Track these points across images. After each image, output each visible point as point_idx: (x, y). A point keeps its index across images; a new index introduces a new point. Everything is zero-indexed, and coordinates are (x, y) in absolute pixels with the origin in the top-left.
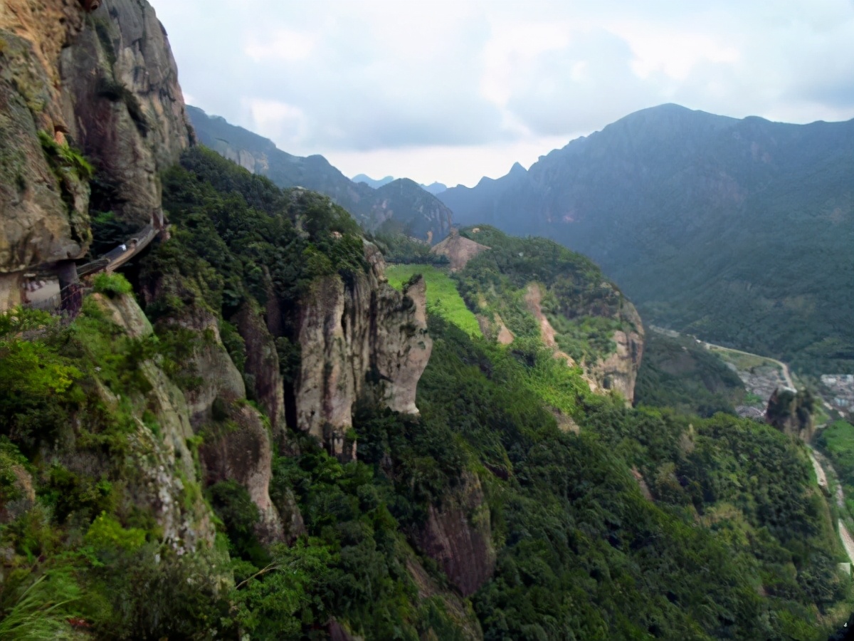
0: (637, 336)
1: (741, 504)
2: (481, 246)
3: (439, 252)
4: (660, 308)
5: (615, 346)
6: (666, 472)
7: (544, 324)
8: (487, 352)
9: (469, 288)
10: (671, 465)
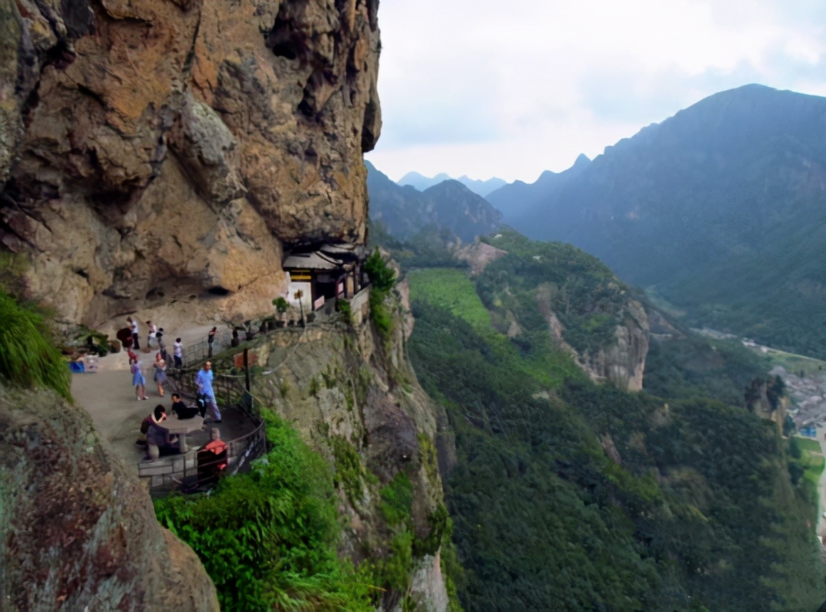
0: (640, 331)
1: (703, 469)
2: (500, 251)
3: (461, 257)
4: (719, 310)
5: (616, 340)
6: (636, 441)
7: (553, 320)
8: (487, 340)
9: (488, 289)
10: (642, 436)
